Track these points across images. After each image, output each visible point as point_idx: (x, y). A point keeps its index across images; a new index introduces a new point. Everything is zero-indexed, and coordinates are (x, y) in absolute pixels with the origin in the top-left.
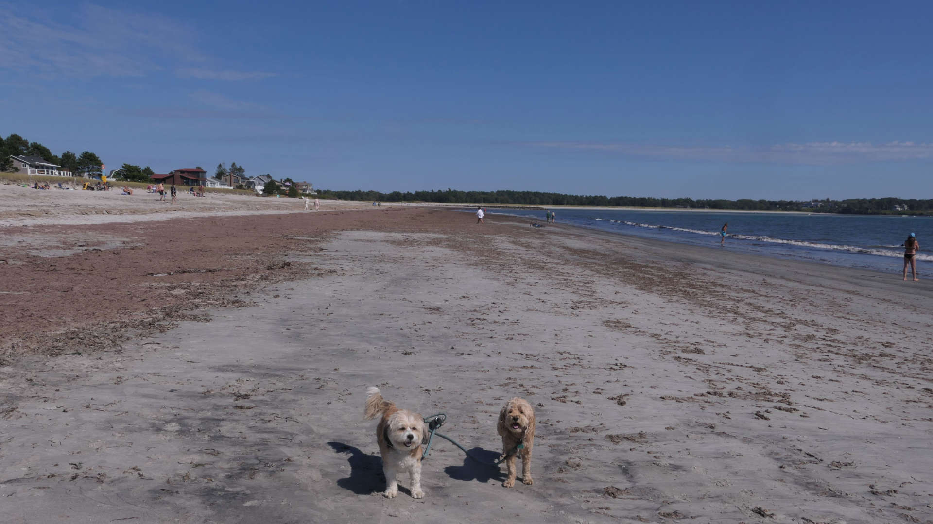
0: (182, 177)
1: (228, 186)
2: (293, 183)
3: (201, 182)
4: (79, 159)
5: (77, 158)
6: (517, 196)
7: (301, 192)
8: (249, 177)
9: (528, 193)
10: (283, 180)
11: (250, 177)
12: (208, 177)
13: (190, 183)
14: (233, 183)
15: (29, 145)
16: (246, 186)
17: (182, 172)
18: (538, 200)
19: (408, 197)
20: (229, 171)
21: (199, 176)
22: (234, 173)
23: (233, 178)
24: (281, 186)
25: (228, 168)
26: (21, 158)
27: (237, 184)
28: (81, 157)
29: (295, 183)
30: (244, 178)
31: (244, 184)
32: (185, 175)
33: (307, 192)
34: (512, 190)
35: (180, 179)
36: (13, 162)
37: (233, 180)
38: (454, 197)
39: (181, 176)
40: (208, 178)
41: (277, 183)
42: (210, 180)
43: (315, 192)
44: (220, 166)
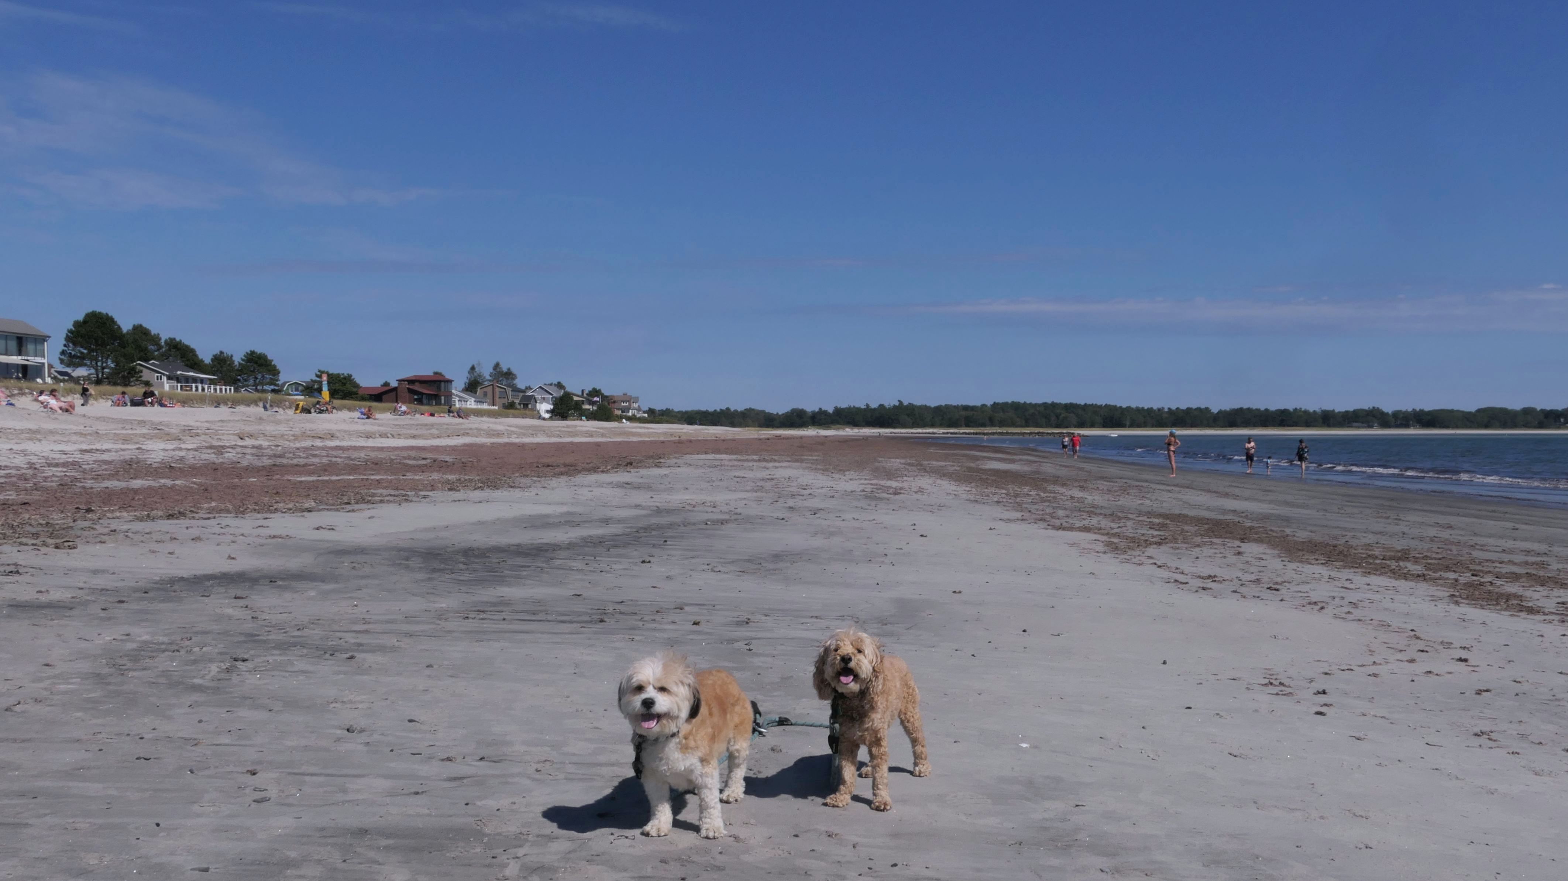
0: (411, 391)
1: (489, 405)
2: (604, 398)
3: (443, 398)
4: (240, 364)
5: (236, 363)
6: (1032, 411)
7: (619, 412)
8: (523, 388)
9: (1054, 405)
10: (586, 392)
11: (527, 388)
12: (456, 390)
13: (425, 401)
14: (497, 399)
15: (163, 342)
16: (520, 404)
17: (411, 381)
18: (1073, 418)
19: (819, 419)
20: (488, 377)
21: (439, 388)
22: (497, 382)
23: (497, 390)
24: (583, 402)
25: (486, 371)
26: (153, 364)
27: (505, 401)
28: (243, 360)
29: (607, 397)
30: (516, 390)
31: (517, 401)
32: (417, 387)
33: (630, 414)
34: (1022, 401)
35: (407, 395)
36: (141, 371)
37: (497, 395)
38: (908, 415)
39: (408, 389)
40: (453, 391)
41: (575, 398)
42: (457, 396)
43: (644, 412)
44: (473, 368)
